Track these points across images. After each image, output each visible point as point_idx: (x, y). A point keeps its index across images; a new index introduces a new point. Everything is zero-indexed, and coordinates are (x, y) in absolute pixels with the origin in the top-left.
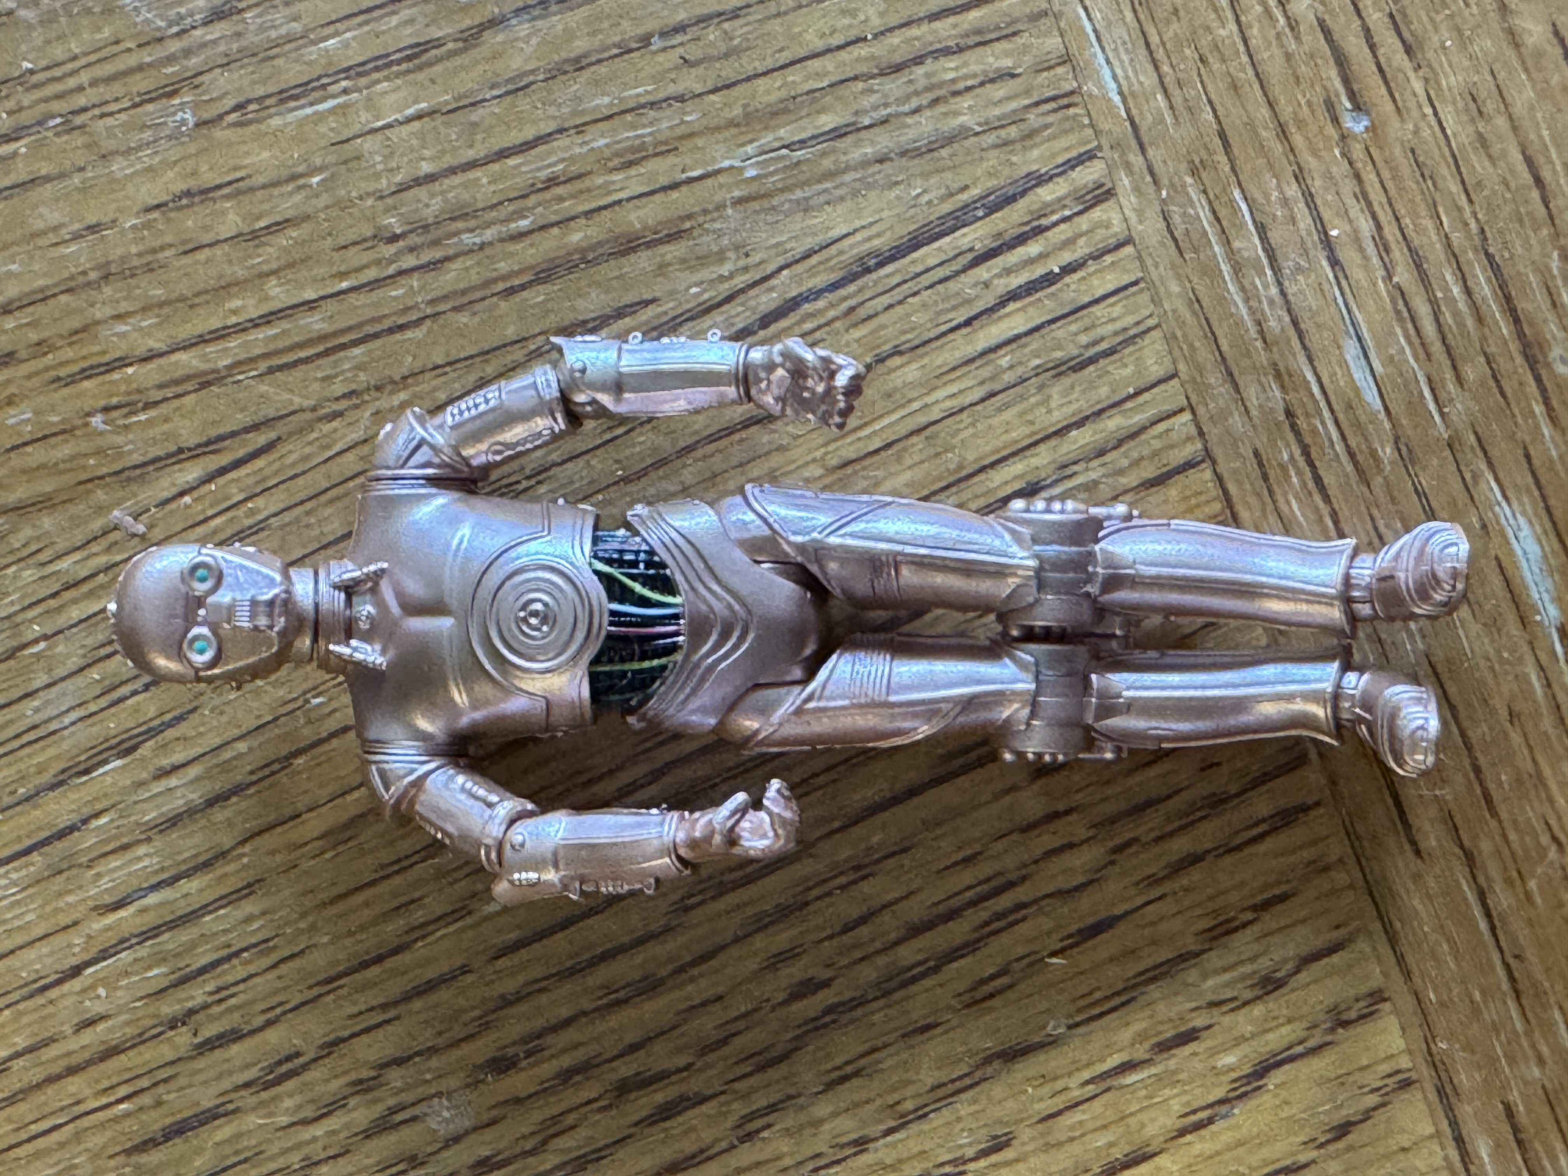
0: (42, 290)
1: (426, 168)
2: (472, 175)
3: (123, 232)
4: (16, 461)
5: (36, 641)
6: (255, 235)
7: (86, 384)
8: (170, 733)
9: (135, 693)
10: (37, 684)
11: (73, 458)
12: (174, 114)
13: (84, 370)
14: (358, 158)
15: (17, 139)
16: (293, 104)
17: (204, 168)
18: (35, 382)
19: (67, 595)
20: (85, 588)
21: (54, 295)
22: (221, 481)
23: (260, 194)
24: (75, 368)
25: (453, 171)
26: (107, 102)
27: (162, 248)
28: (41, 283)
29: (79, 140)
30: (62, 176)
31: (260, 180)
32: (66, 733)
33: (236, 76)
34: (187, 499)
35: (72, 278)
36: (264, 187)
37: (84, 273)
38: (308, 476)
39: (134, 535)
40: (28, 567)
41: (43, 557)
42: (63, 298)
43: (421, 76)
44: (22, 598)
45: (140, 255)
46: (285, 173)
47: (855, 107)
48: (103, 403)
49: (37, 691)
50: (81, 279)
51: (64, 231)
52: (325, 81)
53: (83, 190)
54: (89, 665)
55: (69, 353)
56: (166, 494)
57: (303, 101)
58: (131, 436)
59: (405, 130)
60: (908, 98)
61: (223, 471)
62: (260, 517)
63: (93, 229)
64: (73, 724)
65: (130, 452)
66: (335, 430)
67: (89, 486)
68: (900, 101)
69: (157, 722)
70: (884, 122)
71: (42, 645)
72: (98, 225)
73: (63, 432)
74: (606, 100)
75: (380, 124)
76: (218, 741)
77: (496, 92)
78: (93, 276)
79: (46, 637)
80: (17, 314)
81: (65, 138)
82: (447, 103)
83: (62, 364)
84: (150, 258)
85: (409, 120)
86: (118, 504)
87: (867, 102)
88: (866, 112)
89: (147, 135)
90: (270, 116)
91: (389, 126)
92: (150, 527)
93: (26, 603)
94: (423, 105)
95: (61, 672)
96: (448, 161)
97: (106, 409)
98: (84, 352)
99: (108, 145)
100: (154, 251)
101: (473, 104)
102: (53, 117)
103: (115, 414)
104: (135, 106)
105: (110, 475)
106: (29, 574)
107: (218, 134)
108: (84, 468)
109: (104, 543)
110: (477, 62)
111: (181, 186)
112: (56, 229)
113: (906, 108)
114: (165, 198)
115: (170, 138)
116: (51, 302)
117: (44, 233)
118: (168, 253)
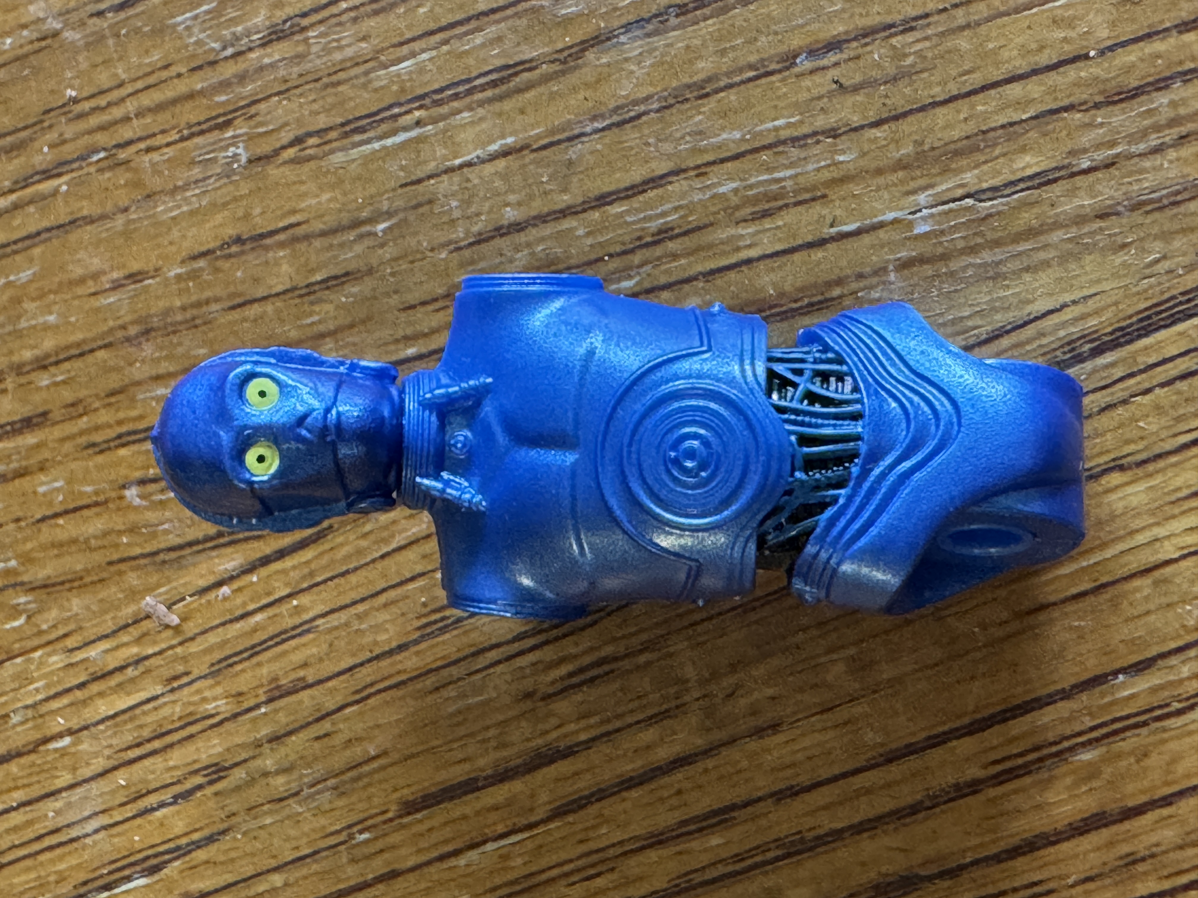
0: (78, 345)
1: (510, 214)
2: (567, 224)
3: (166, 283)
4: (47, 534)
5: (60, 736)
6: (310, 289)
7: (123, 452)
8: (200, 855)
9: (162, 805)
10: (60, 783)
11: (105, 534)
12: (226, 148)
13: (120, 436)
14: (430, 202)
15: (59, 175)
16: (357, 138)
17: (257, 211)
18: (68, 447)
19: (95, 688)
20: (113, 682)
21: (92, 351)
22: (264, 572)
23: (317, 243)
24: (111, 433)
25: (542, 219)
26: (154, 135)
27: (207, 302)
28: (79, 336)
29: (123, 177)
30: (103, 217)
31: (318, 226)
32: (88, 841)
33: (294, 106)
34: (225, 590)
35: (111, 330)
36: (323, 234)
37: (124, 327)
38: (362, 573)
39: (167, 626)
40: (54, 652)
41: (70, 643)
42: (101, 354)
43: (507, 105)
44: (48, 686)
45: (184, 308)
46: (345, 218)
47: (1070, 145)
48: (138, 474)
49: (59, 791)
50: (120, 334)
51: (104, 279)
52: (396, 110)
53: (127, 234)
54: (115, 768)
55: (104, 417)
56: (202, 583)
57: (371, 134)
58: (167, 514)
59: (489, 169)
60: (1144, 134)
61: (265, 561)
62: (306, 617)
63: (135, 277)
64: (96, 831)
65: (166, 532)
66: (394, 522)
67: (123, 567)
68: (1131, 139)
69: (184, 841)
70: (1109, 165)
71: (67, 741)
72: (140, 273)
73: (97, 504)
74: (737, 135)
75: (457, 162)
76: (250, 871)
77: (598, 125)
78: (133, 331)
79: (70, 732)
80: (53, 369)
81: (107, 175)
82: (539, 137)
83: (97, 428)
84: (195, 312)
85: (493, 157)
86: (150, 590)
87: (1086, 139)
88: (1085, 151)
89: (196, 172)
90: (332, 152)
91: (469, 164)
92: (184, 619)
93: (52, 692)
94: (510, 140)
95: (86, 772)
96: (538, 206)
97: (142, 482)
98: (121, 415)
99: (155, 183)
100: (198, 305)
101: (570, 139)
102: (96, 151)
103: (152, 487)
104: (183, 139)
105: (144, 556)
106: (57, 660)
107: (273, 172)
108: (117, 546)
109: (134, 632)
110: (575, 90)
111: (230, 231)
112: (95, 276)
113: (1142, 147)
114: (211, 246)
115: (219, 176)
116: (90, 359)
117: (82, 281)
118: (214, 307)
